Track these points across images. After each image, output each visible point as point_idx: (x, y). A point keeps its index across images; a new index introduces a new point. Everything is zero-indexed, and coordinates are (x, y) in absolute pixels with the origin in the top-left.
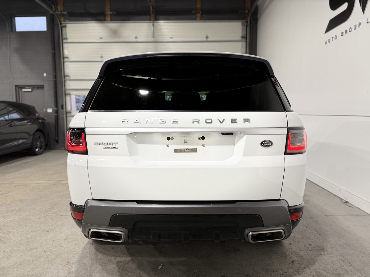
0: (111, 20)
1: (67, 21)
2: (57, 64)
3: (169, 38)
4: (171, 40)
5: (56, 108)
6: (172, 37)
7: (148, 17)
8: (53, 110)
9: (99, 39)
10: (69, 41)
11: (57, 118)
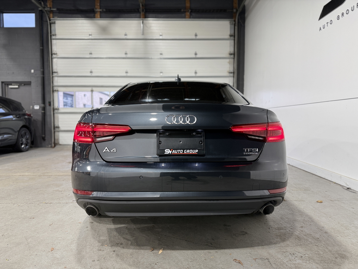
0: (101, 17)
1: (57, 17)
2: (45, 60)
3: (159, 36)
4: (161, 37)
5: (43, 105)
6: (161, 34)
7: (138, 15)
8: (40, 107)
9: (88, 35)
10: (57, 37)
11: (44, 115)
